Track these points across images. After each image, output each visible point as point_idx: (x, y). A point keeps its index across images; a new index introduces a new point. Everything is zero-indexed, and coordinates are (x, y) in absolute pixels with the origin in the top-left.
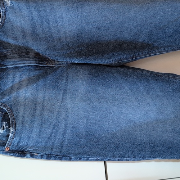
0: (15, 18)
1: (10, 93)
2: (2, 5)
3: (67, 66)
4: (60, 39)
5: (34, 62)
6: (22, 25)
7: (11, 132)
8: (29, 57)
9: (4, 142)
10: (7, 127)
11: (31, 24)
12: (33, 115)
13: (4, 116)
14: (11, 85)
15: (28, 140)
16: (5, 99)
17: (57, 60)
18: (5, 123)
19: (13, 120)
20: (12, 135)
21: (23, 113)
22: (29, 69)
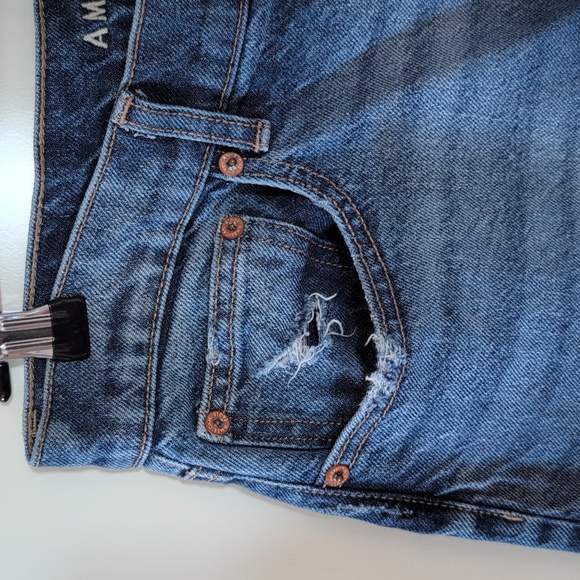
1: (361, 97)
7: (381, 364)
9: (316, 428)
10: (335, 327)
12: (514, 260)
13: (313, 251)
14: (361, 47)
15: (473, 425)
16: (325, 139)
18: (319, 302)
19: (382, 286)
20: (390, 388)
21: (442, 239)
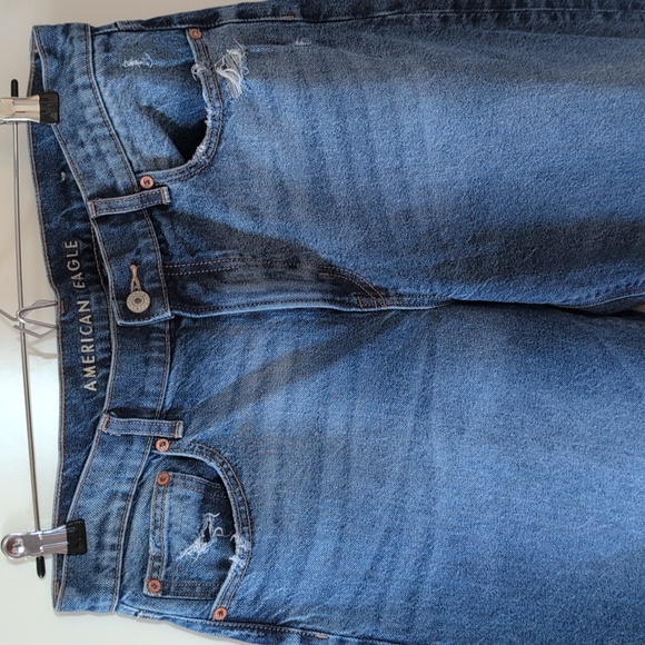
0: (256, 138)
1: (232, 407)
2: (214, 92)
3: (431, 312)
4: (408, 214)
5: (319, 295)
6: (279, 164)
7: (237, 550)
8: (300, 279)
9: (209, 588)
10: (219, 532)
11: (311, 160)
12: (314, 491)
13: (208, 489)
14: (233, 379)
15: (295, 582)
16: (212, 430)
17: (395, 288)
18: (211, 517)
19: (243, 508)
20: (243, 564)
21: (276, 481)
22: (299, 321)
